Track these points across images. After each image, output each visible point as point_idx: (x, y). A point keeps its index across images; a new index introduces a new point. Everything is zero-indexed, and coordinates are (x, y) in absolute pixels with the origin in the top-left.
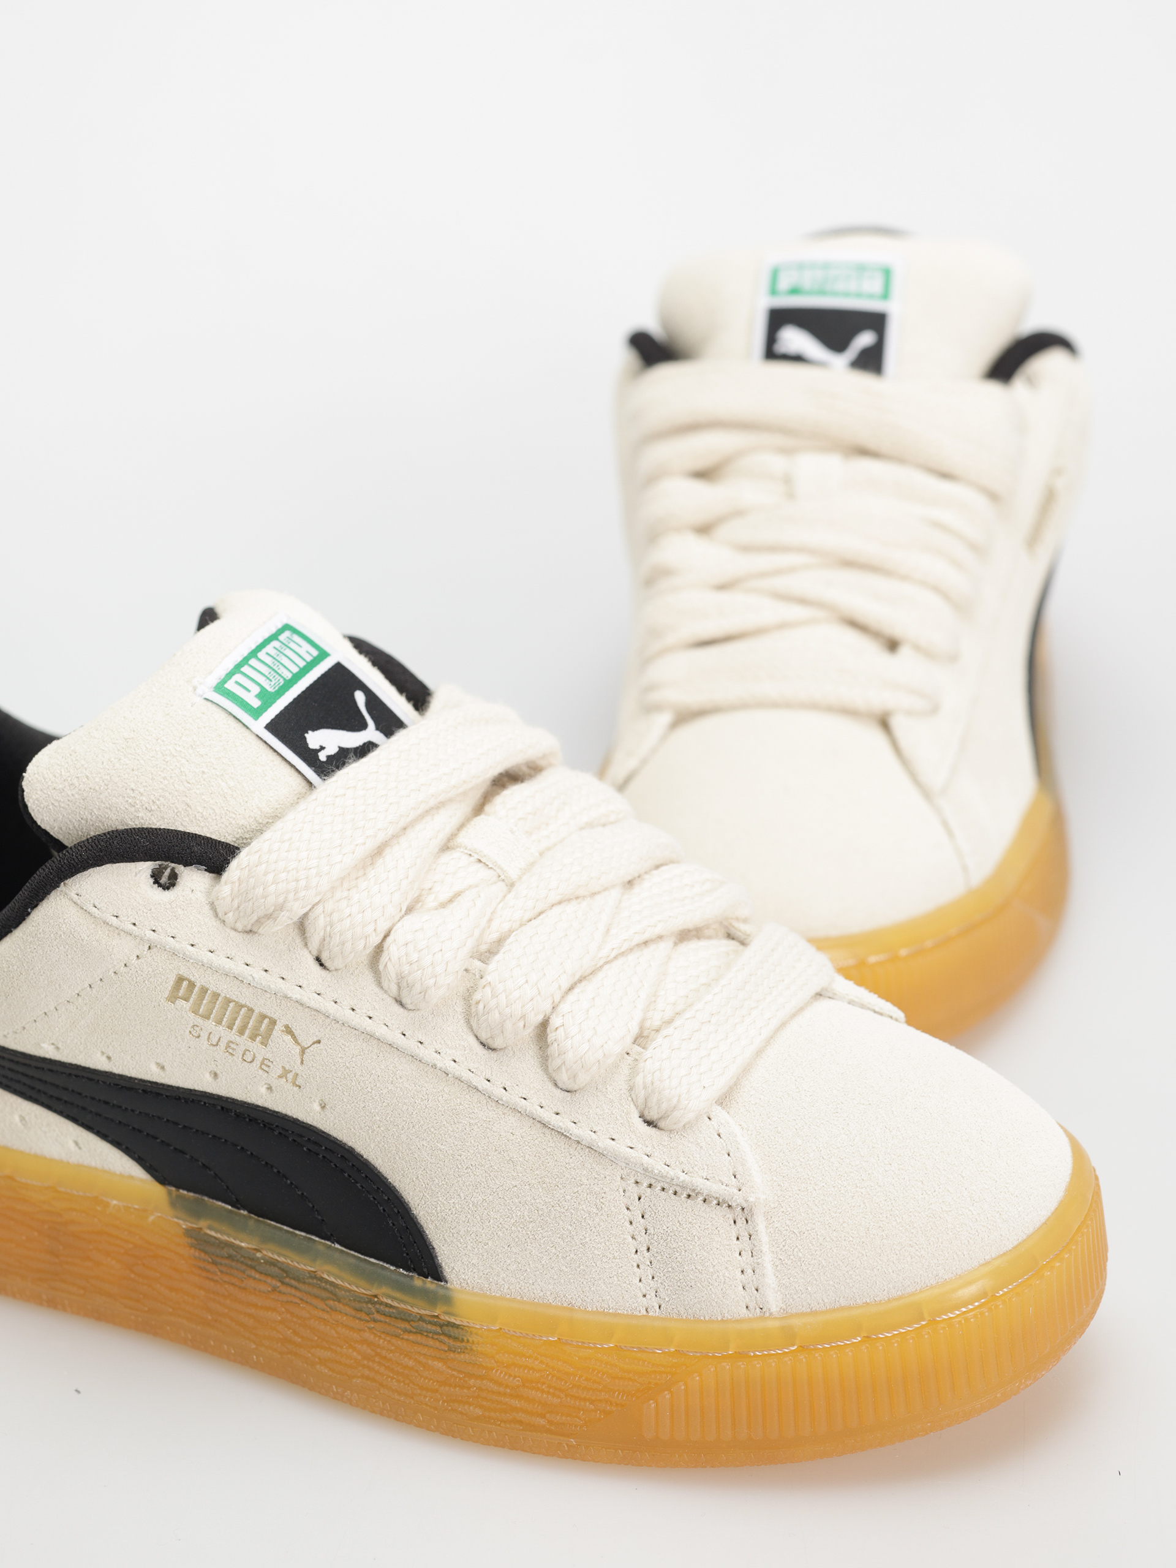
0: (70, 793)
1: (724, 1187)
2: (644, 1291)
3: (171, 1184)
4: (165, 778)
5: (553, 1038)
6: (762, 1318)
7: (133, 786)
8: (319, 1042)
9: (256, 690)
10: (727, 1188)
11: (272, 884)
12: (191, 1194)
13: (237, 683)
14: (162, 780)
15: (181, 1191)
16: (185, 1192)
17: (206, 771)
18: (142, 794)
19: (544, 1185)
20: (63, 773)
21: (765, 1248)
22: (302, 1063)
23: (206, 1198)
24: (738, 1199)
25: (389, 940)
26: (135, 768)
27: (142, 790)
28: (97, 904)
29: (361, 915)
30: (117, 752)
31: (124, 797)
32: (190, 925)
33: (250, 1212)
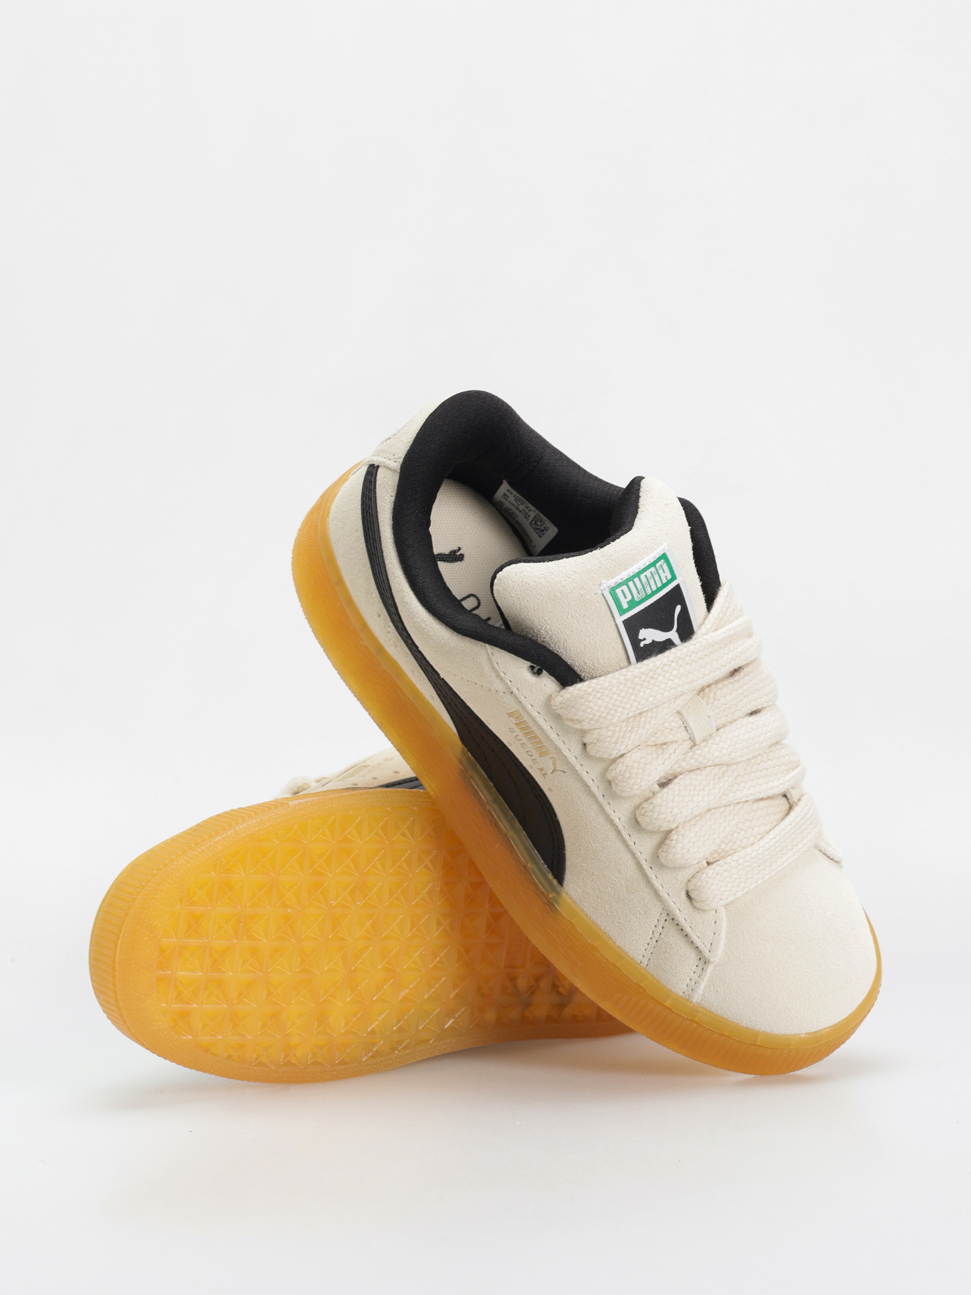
0: (516, 601)
1: (704, 946)
2: (644, 955)
3: (466, 746)
4: (563, 624)
5: (669, 843)
6: (688, 1000)
7: (546, 618)
8: (565, 772)
9: (629, 598)
10: (705, 948)
11: (582, 711)
12: (472, 758)
13: (622, 591)
14: (561, 624)
15: (469, 753)
16: (470, 755)
17: (583, 630)
18: (548, 624)
19: (628, 889)
20: (518, 590)
21: (706, 979)
22: (552, 773)
23: (478, 765)
24: (706, 953)
25: (621, 760)
26: (552, 612)
27: (549, 623)
28: (499, 663)
29: (614, 745)
30: (548, 599)
31: (539, 620)
32: (535, 698)
33: (495, 786)
